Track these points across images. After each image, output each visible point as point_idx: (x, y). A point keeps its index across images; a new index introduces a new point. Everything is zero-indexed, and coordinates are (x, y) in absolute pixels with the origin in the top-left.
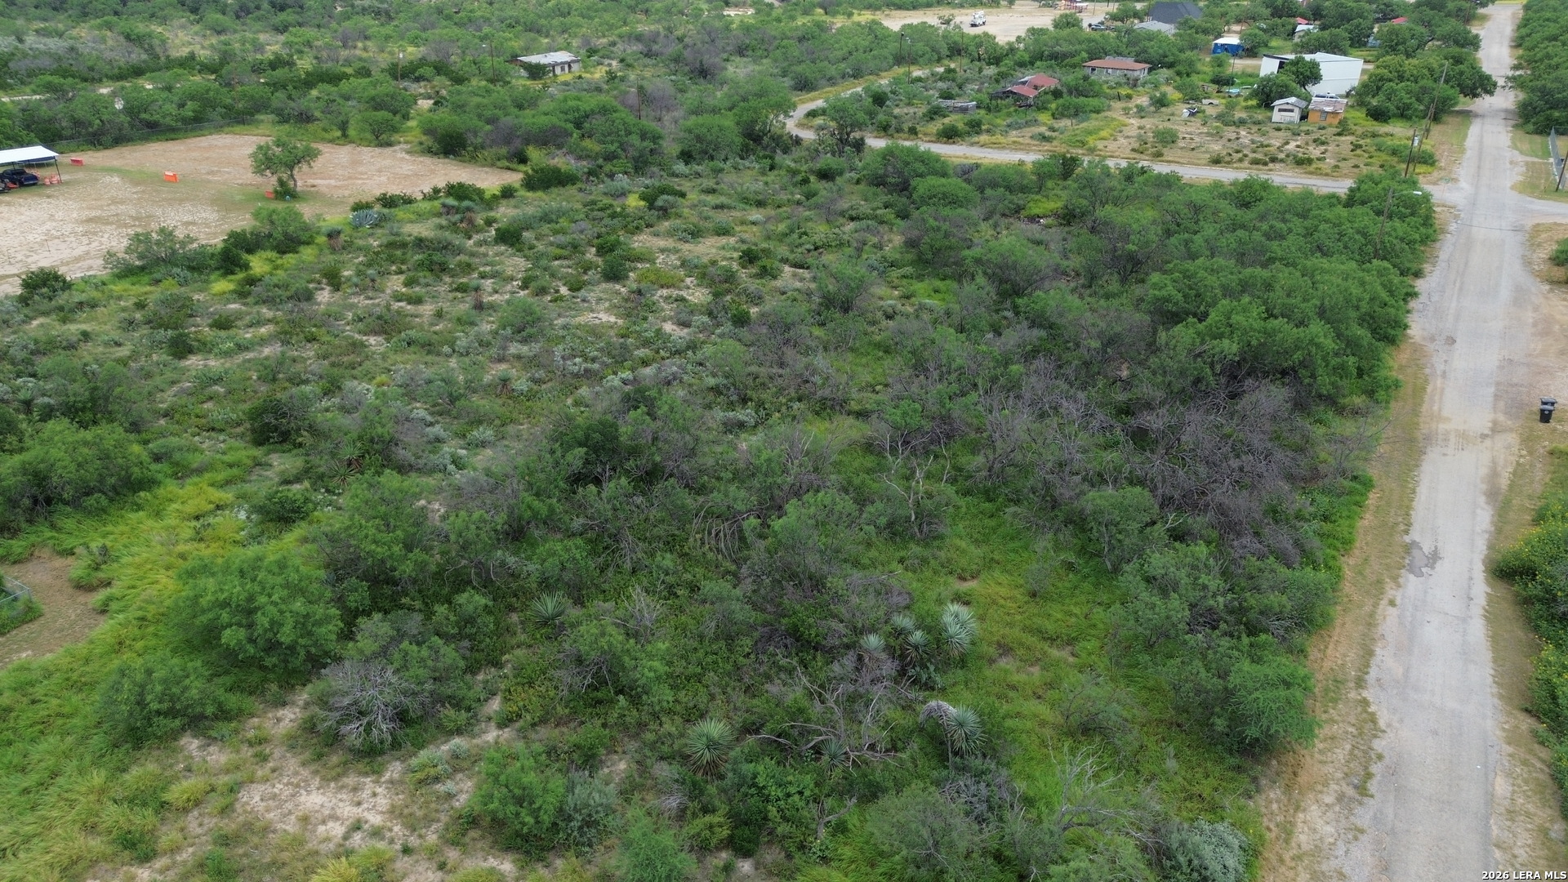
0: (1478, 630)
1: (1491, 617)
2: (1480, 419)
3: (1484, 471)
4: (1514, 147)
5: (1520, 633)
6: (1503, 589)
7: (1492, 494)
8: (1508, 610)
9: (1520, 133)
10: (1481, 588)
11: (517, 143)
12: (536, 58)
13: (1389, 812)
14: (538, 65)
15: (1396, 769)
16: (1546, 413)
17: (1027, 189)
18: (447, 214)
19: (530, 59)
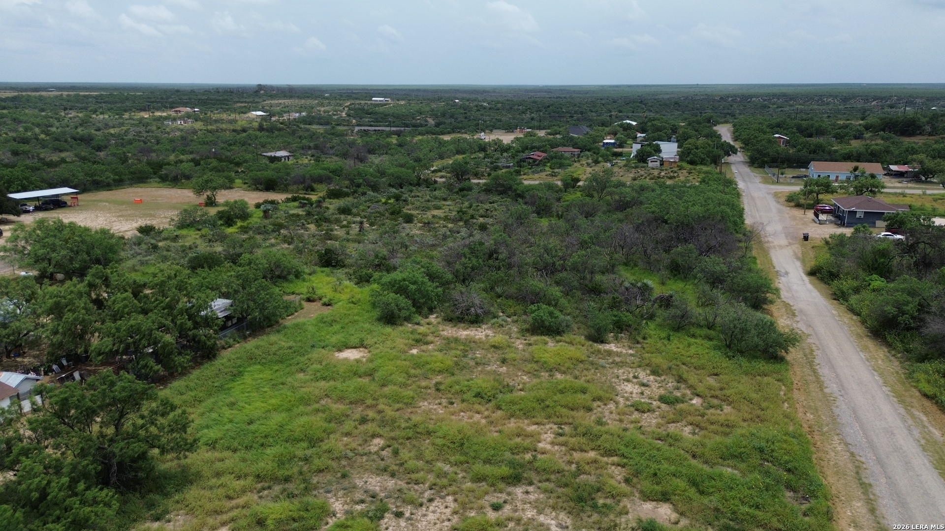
0: (810, 286)
1: (811, 283)
2: (783, 241)
3: (792, 254)
4: (753, 172)
5: (823, 285)
6: (813, 278)
7: (798, 258)
8: (817, 282)
9: (752, 168)
10: (806, 279)
11: (308, 182)
12: (272, 154)
13: (804, 318)
14: (275, 157)
15: (801, 311)
16: (806, 238)
17: (560, 190)
18: (302, 207)
19: (269, 154)
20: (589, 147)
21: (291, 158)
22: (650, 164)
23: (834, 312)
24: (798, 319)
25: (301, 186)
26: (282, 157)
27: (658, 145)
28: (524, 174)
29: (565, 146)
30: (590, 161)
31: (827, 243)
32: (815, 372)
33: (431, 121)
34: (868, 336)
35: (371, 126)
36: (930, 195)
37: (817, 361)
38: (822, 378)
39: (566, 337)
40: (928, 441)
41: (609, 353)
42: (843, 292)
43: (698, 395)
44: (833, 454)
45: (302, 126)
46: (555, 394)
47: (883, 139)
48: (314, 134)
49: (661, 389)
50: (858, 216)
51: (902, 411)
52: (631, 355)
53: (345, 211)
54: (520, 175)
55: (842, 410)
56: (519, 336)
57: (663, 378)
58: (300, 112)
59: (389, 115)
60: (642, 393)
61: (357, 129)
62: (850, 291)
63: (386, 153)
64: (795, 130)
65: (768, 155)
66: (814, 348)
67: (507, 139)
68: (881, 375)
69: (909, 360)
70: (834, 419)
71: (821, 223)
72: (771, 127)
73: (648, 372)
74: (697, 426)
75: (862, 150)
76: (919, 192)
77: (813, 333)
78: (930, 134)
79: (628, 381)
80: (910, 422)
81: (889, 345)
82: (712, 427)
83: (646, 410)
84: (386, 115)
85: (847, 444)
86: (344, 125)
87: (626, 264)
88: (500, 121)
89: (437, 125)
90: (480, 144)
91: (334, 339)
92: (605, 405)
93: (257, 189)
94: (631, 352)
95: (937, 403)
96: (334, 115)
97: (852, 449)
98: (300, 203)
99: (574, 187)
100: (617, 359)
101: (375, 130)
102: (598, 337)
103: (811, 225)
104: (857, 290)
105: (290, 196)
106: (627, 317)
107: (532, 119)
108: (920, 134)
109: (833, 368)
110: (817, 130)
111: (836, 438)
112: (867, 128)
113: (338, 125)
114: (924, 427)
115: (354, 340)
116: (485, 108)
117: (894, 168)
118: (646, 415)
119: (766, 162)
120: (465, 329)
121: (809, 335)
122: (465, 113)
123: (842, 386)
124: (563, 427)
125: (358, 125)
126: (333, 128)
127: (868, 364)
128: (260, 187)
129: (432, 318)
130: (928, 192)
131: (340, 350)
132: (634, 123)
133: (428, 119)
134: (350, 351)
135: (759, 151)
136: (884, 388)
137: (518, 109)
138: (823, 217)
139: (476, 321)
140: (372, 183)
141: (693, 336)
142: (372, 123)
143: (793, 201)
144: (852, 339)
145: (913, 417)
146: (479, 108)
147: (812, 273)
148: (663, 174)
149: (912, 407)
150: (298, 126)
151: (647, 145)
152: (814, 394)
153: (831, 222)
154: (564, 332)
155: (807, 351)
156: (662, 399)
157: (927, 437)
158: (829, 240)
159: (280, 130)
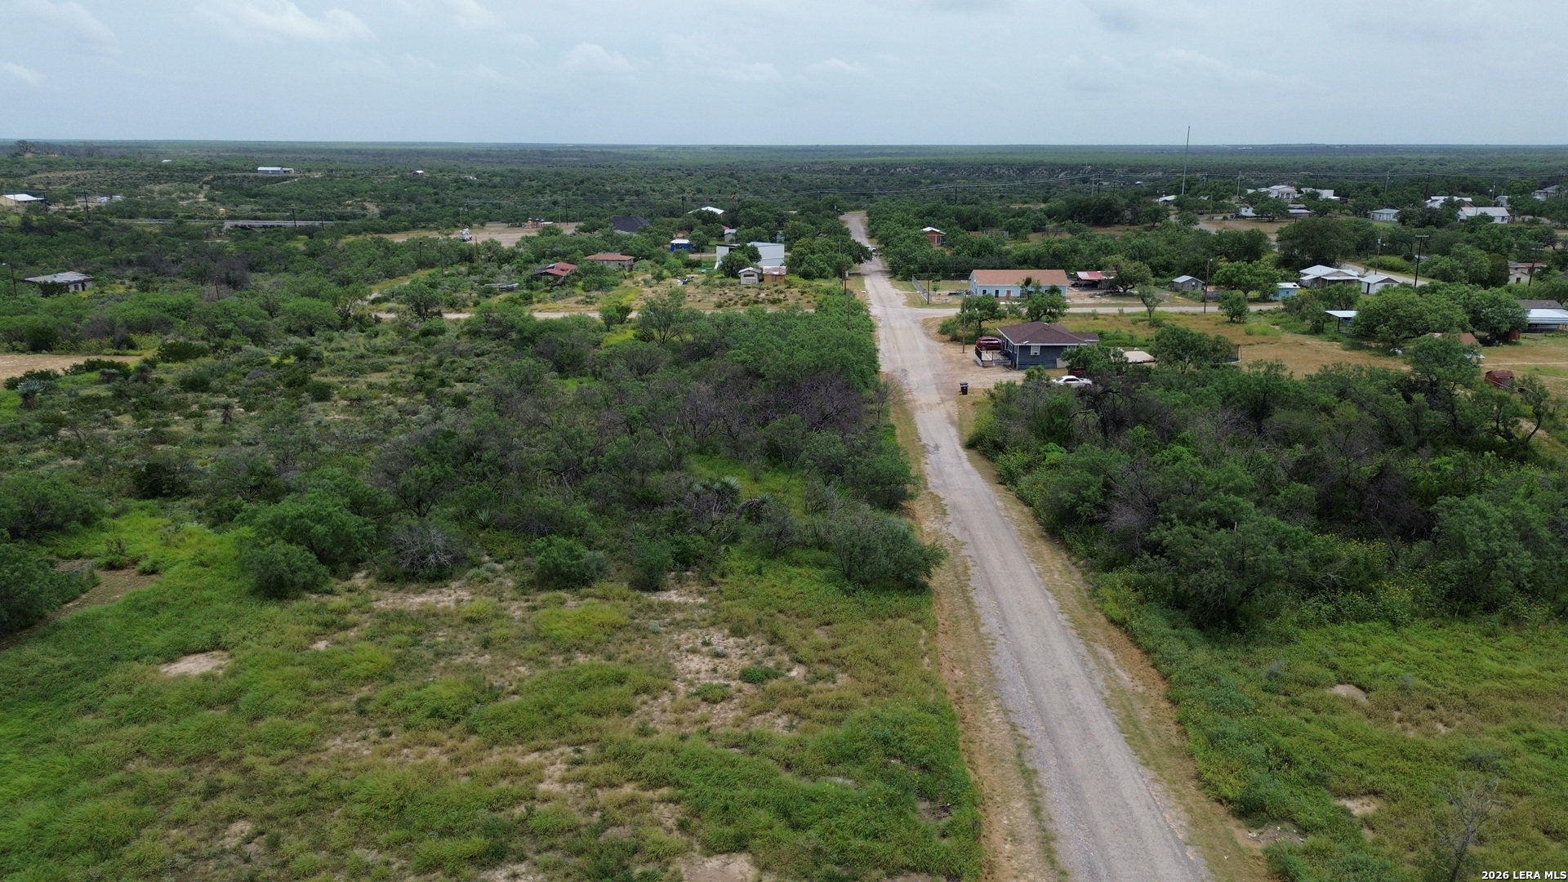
0: (968, 466)
1: (970, 460)
2: (934, 398)
3: (945, 416)
4: (894, 287)
5: (986, 463)
6: (972, 452)
7: (953, 423)
8: (978, 457)
9: (894, 281)
10: (963, 454)
11: (121, 332)
12: (49, 279)
13: (958, 516)
14: (54, 284)
15: (955, 507)
16: (964, 390)
17: (600, 329)
18: (108, 382)
19: (41, 279)
20: (647, 253)
21: (89, 285)
22: (744, 280)
23: (999, 504)
24: (949, 519)
25: (107, 341)
26: (70, 283)
27: (755, 249)
28: (539, 302)
29: (608, 251)
30: (649, 276)
31: (992, 396)
32: (969, 602)
33: (373, 209)
34: (1042, 537)
35: (256, 218)
36: (1128, 315)
37: (972, 584)
38: (978, 611)
39: (597, 588)
40: (1113, 690)
41: (667, 607)
42: (1010, 473)
43: (800, 662)
44: (987, 730)
45: (115, 221)
46: (572, 693)
47: (1070, 231)
48: (140, 236)
49: (745, 658)
50: (1032, 353)
51: (1082, 649)
52: (702, 606)
53: (195, 384)
54: (532, 303)
55: (1003, 659)
56: (516, 595)
57: (748, 639)
58: (111, 195)
59: (291, 198)
60: (715, 670)
61: (228, 224)
62: (1021, 470)
63: (286, 270)
64: (953, 220)
65: (913, 260)
66: (970, 564)
67: (508, 238)
68: (1057, 596)
69: (1094, 568)
70: (991, 672)
71: (986, 365)
72: (920, 215)
73: (726, 632)
74: (796, 714)
75: (1042, 250)
76: (1114, 310)
77: (969, 541)
78: (1131, 223)
79: (694, 651)
80: (1092, 664)
81: (1069, 548)
82: (819, 713)
83: (719, 699)
84: (285, 199)
85: (1007, 712)
86: (203, 218)
87: (700, 452)
88: (499, 207)
89: (385, 215)
90: (461, 250)
91: (159, 641)
92: (655, 698)
93: (14, 350)
94: (701, 600)
95: (1127, 631)
96: (183, 199)
97: (1014, 719)
98: (103, 373)
99: (622, 322)
100: (679, 616)
101: (265, 227)
102: (649, 582)
103: (971, 369)
104: (1028, 468)
105: (80, 360)
106: (697, 542)
107: (555, 203)
108: (1119, 222)
109: (993, 592)
110: (983, 219)
111: (993, 703)
112: (1050, 214)
113: (190, 217)
114: (1110, 669)
115: (201, 637)
116: (471, 184)
117: (1083, 275)
118: (718, 707)
119: (913, 271)
120: (418, 593)
121: (964, 544)
122: (436, 194)
123: (1004, 619)
124: (582, 748)
125: (231, 218)
126: (180, 223)
127: (1040, 580)
128: (20, 345)
129: (359, 579)
130: (1127, 310)
131: (171, 660)
132: (719, 212)
133: (367, 204)
134: (192, 658)
135: (902, 256)
136: (1060, 617)
137: (530, 187)
138: (987, 356)
139: (439, 577)
140: (253, 330)
141: (797, 564)
142: (259, 214)
143: (949, 333)
144: (1020, 544)
145: (1096, 656)
146: (461, 184)
147: (971, 445)
148: (762, 295)
149: (1095, 641)
150: (106, 221)
151: (739, 248)
152: (966, 638)
153: (999, 363)
154: (593, 579)
155: (960, 569)
156: (746, 676)
157: (1113, 685)
158: (993, 391)
159: (68, 229)
